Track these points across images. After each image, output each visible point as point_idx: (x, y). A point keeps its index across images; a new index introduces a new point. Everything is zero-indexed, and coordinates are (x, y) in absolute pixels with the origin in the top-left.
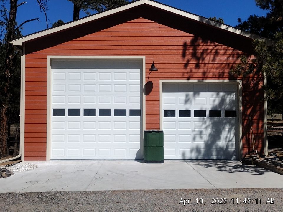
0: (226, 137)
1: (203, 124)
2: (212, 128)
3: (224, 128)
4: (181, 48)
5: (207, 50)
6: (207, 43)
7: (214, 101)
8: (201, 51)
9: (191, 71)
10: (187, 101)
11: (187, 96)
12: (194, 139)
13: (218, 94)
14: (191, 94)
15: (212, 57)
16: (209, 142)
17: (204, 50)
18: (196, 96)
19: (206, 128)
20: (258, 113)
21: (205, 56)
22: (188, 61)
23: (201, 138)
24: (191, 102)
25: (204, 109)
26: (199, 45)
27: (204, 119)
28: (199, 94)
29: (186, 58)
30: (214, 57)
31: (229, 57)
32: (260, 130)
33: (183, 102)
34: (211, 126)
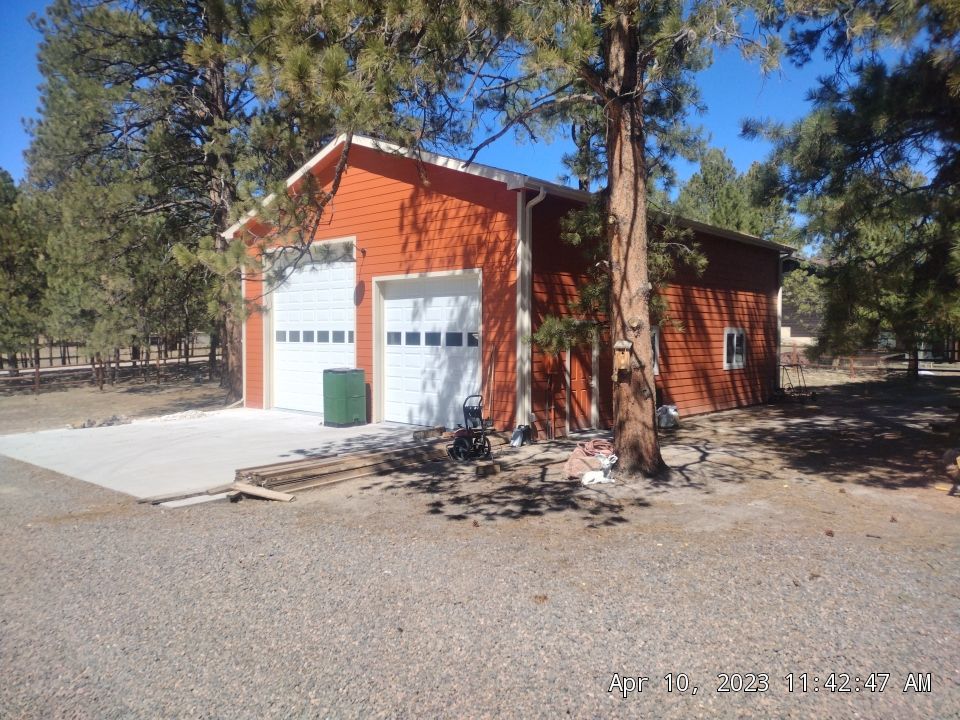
0: (469, 387)
1: (435, 360)
2: (450, 367)
3: (466, 368)
4: (397, 214)
5: (431, 212)
6: (431, 198)
7: (452, 313)
8: (423, 216)
9: (411, 256)
10: (415, 315)
11: (415, 304)
12: (424, 387)
13: (457, 300)
14: (421, 300)
15: (439, 223)
16: (445, 395)
17: (427, 213)
18: (428, 304)
19: (440, 367)
20: (507, 338)
21: (428, 224)
22: (407, 239)
23: (434, 385)
24: (421, 316)
25: (437, 331)
26: (420, 205)
27: (437, 349)
28: (431, 301)
29: (405, 232)
30: (442, 224)
31: (462, 223)
32: (510, 375)
33: (410, 317)
34: (447, 364)
